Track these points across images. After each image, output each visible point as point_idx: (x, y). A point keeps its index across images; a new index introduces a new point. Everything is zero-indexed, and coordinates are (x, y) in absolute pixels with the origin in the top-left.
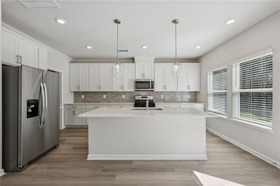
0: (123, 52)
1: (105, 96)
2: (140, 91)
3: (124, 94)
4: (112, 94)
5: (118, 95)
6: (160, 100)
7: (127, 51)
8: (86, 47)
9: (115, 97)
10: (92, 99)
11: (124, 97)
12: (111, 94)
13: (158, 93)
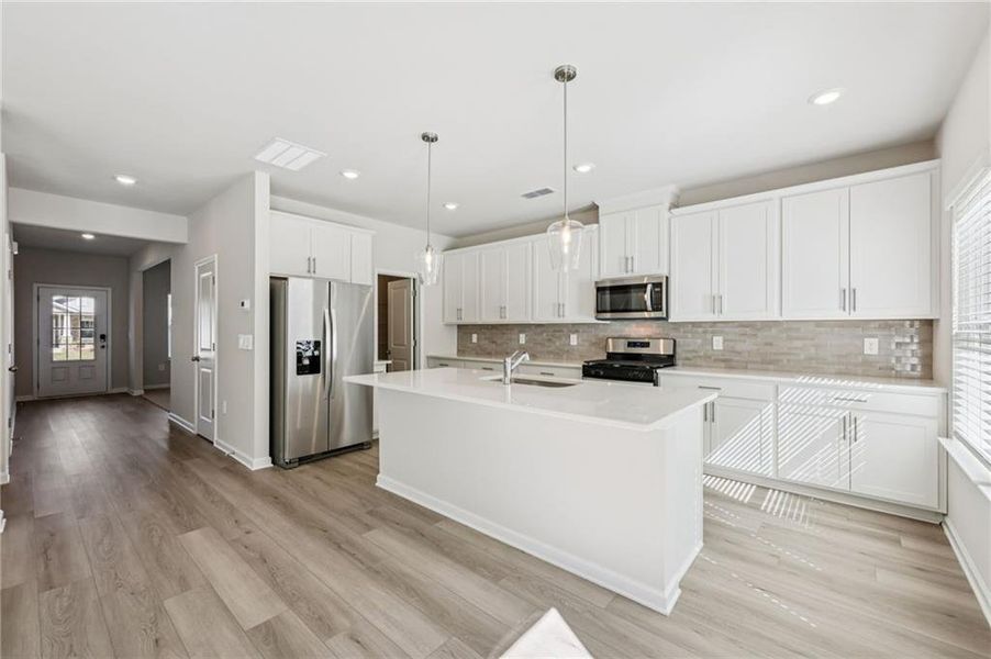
0: (540, 197)
1: (522, 339)
2: (626, 322)
3: (577, 331)
4: (542, 333)
5: (558, 334)
6: (707, 357)
7: (547, 191)
8: (444, 206)
9: (550, 340)
10: (494, 345)
11: (575, 343)
12: (539, 330)
13: (700, 330)
